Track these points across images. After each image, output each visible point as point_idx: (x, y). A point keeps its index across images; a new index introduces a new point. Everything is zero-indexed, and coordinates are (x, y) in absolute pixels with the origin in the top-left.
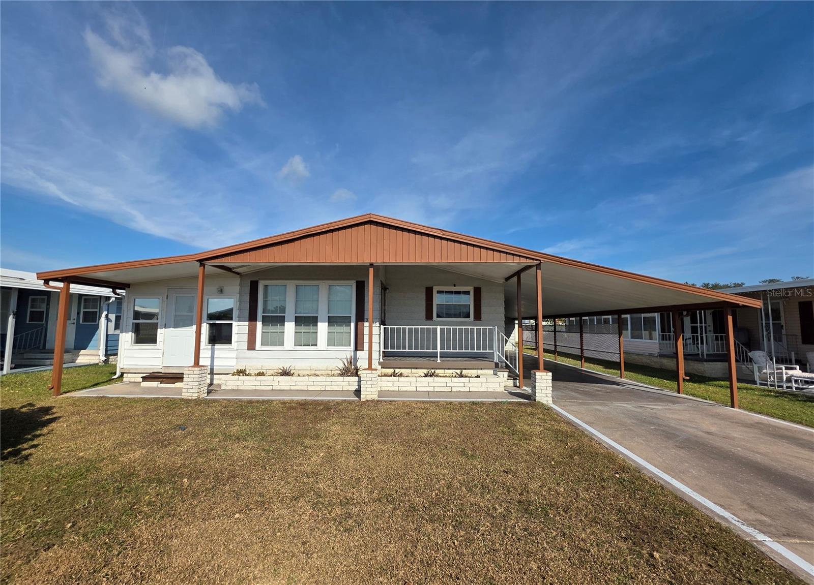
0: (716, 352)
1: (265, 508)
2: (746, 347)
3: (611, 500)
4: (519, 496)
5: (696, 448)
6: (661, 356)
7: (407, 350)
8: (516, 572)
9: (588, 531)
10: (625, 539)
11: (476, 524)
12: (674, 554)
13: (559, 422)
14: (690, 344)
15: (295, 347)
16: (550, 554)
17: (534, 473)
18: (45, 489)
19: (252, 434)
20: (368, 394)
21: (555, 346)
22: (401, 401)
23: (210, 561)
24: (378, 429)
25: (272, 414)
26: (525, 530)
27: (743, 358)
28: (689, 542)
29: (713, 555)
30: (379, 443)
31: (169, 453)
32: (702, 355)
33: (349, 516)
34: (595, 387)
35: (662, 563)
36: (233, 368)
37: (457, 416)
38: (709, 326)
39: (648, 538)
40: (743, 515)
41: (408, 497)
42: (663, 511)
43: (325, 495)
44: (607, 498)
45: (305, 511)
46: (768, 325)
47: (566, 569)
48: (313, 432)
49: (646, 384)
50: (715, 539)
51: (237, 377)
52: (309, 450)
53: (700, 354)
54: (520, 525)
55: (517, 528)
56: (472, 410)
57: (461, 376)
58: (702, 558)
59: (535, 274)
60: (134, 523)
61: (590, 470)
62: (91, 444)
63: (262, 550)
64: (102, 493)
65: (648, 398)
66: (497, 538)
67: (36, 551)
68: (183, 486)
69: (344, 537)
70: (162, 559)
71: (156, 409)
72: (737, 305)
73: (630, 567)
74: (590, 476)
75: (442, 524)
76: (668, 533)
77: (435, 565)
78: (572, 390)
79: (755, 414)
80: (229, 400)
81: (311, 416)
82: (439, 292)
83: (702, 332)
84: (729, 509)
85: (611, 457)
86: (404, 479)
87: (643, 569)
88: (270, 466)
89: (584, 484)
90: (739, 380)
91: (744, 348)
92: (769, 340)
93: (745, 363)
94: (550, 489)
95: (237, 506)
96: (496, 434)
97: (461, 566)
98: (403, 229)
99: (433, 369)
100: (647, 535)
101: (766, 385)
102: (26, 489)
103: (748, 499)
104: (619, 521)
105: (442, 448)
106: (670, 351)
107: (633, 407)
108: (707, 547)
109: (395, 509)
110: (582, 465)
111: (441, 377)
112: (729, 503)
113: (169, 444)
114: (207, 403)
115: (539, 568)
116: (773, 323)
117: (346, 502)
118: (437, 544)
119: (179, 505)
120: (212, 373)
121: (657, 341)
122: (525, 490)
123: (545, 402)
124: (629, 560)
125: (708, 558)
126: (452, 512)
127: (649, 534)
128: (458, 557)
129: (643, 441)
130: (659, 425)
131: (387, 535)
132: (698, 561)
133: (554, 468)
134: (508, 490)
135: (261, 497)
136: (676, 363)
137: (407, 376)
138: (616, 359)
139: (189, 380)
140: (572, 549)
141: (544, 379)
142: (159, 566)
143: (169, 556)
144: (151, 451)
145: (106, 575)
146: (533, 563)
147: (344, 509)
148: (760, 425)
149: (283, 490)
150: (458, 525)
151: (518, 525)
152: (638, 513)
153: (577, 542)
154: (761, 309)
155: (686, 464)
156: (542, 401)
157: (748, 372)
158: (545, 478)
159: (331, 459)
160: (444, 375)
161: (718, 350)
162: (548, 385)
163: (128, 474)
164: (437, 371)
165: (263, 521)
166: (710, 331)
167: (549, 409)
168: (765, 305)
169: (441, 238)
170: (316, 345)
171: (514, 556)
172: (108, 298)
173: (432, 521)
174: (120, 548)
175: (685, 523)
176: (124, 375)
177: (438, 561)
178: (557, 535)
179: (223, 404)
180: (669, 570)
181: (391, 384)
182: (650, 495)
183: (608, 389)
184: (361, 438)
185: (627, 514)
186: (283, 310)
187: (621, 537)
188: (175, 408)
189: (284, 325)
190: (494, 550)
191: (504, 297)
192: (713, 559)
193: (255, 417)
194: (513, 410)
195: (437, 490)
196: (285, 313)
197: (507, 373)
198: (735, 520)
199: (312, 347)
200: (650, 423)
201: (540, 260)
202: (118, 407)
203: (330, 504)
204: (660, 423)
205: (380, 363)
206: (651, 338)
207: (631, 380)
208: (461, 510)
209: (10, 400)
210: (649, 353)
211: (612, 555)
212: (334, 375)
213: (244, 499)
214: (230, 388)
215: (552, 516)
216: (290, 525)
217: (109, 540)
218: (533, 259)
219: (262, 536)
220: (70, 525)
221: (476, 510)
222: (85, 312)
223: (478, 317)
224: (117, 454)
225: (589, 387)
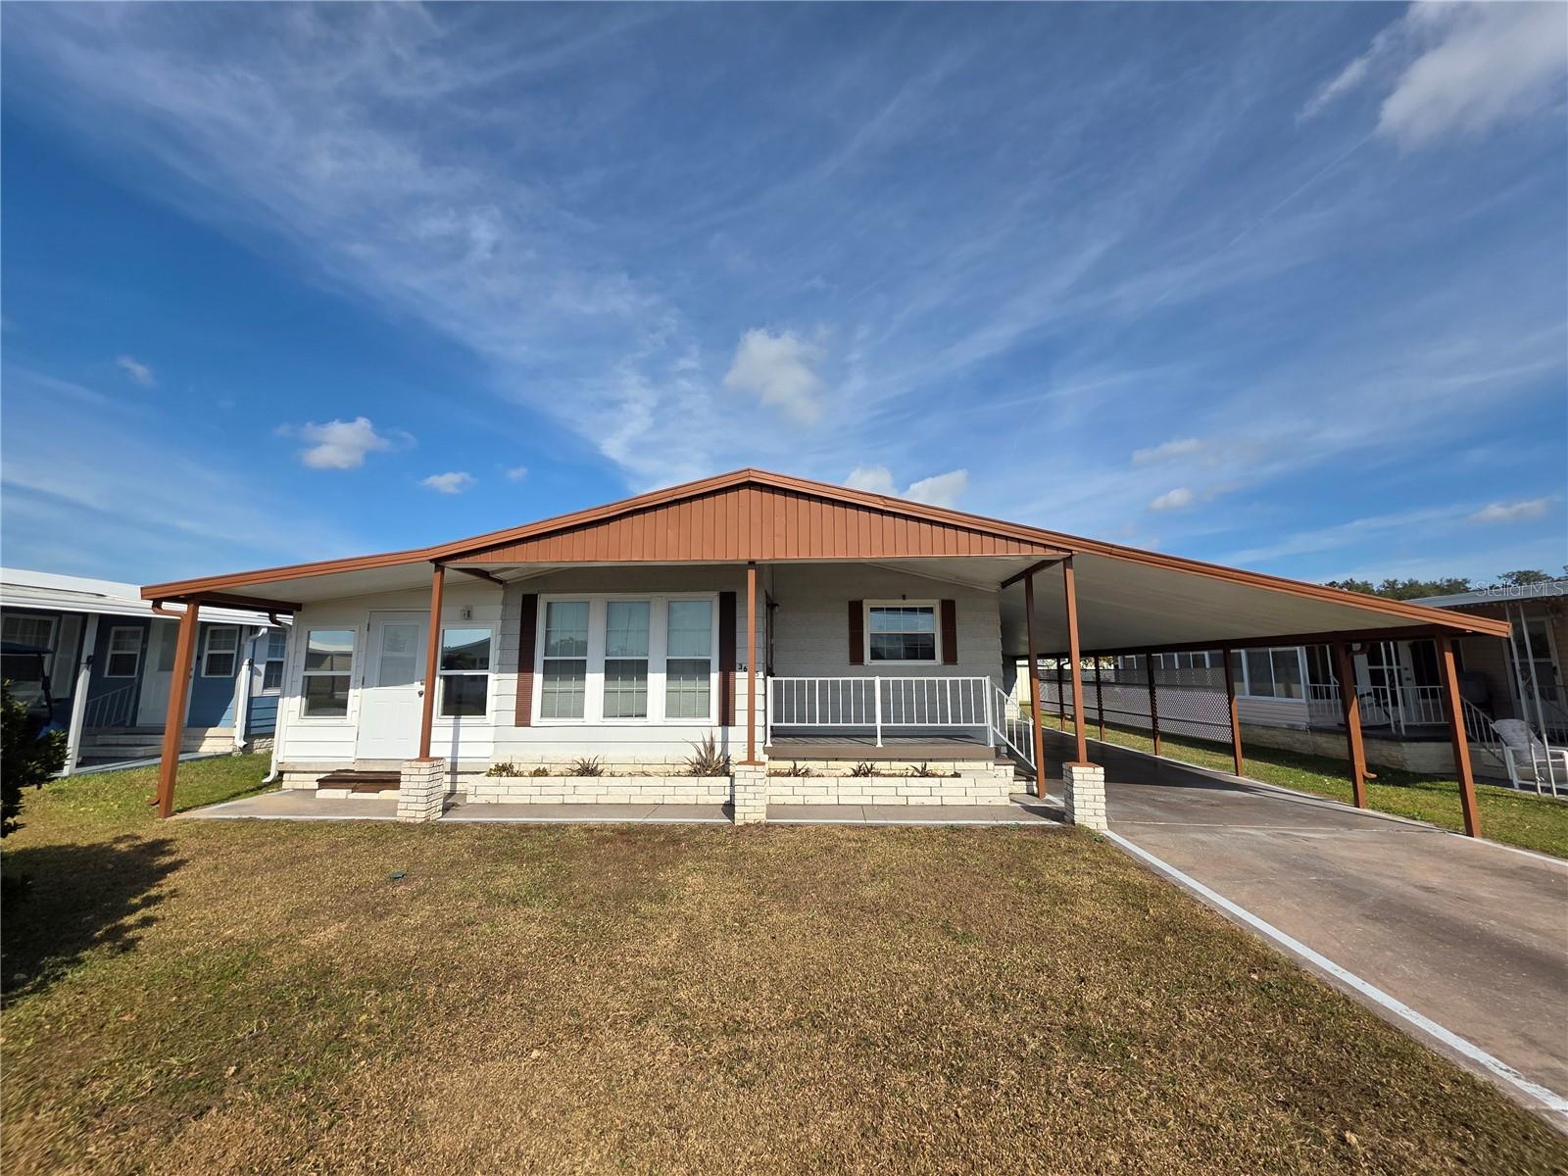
0: (1424, 722)
1: (585, 1039)
2: (1484, 712)
3: (1247, 1026)
4: (1065, 1018)
5: (1405, 920)
6: (1314, 729)
7: (818, 724)
8: (1079, 1168)
9: (1211, 1088)
10: (1286, 1105)
11: (990, 1073)
12: (1387, 1136)
13: (1127, 867)
14: (1371, 705)
15: (605, 720)
16: (1142, 1134)
17: (1090, 970)
18: (174, 999)
19: (538, 891)
20: (750, 811)
21: (1101, 711)
22: (813, 825)
23: (500, 1142)
24: (775, 881)
25: (570, 852)
26: (1087, 1085)
27: (1480, 734)
28: (1413, 1112)
29: (1465, 1138)
30: (782, 910)
31: (390, 930)
32: (1396, 726)
33: (745, 1055)
34: (1187, 794)
35: (1364, 1155)
36: (486, 760)
37: (924, 854)
38: (1406, 669)
39: (1331, 1103)
40: (1515, 1057)
41: (852, 1017)
42: (1353, 1049)
43: (693, 1013)
44: (1241, 1022)
45: (661, 1045)
46: (1525, 666)
47: (1177, 1164)
48: (652, 890)
49: (1289, 787)
50: (1465, 1106)
51: (494, 779)
52: (650, 925)
53: (1393, 726)
54: (1076, 1075)
55: (1070, 1081)
56: (950, 843)
57: (924, 774)
58: (1442, 1145)
59: (1063, 575)
60: (348, 1067)
61: (1200, 965)
62: (244, 913)
63: (593, 1121)
64: (280, 1008)
65: (1297, 817)
66: (1033, 1100)
67: (179, 1120)
68: (426, 995)
69: (741, 1097)
70: (411, 1137)
71: (352, 843)
72: (1462, 633)
73: (1301, 1161)
74: (1201, 977)
75: (924, 1072)
76: (1369, 1093)
77: (923, 1154)
78: (1142, 801)
79: (1517, 848)
80: (484, 825)
81: (644, 855)
82: (873, 610)
83: (1392, 681)
84: (1487, 1044)
85: (1237, 939)
86: (839, 983)
87: (1328, 1166)
88: (582, 955)
89: (1191, 994)
90: (1477, 779)
91: (1482, 714)
92: (1531, 696)
93: (1487, 744)
94: (1124, 1003)
95: (532, 1035)
96: (1005, 891)
97: (973, 1156)
98: (809, 497)
99: (868, 760)
100: (1329, 1097)
101: (1534, 788)
102: (140, 999)
103: (1523, 1025)
104: (1268, 1069)
105: (903, 919)
106: (1333, 719)
107: (1268, 835)
108: (1451, 1122)
109: (830, 1041)
110: (1182, 953)
111: (884, 776)
112: (1485, 1033)
113: (388, 913)
114: (446, 830)
115: (1123, 1161)
116: (1535, 664)
117: (734, 1028)
118: (921, 1111)
119: (425, 1032)
120: (454, 772)
121: (1304, 701)
122: (1076, 1005)
123: (1093, 827)
124: (1298, 1148)
125: (1456, 1145)
126: (941, 1048)
127: (1333, 1096)
128: (963, 1140)
129: (1298, 905)
130: (1325, 873)
131: (822, 1094)
132: (1437, 1151)
133: (1128, 960)
134: (1043, 1006)
135: (573, 1016)
136: (1346, 743)
137: (818, 776)
138: (1225, 737)
139: (411, 785)
140: (1184, 1125)
141: (1088, 782)
142: (409, 1150)
143: (424, 1132)
144: (357, 925)
145: (315, 1167)
146: (1110, 1151)
147: (734, 1042)
148: (1529, 873)
149: (612, 1004)
150: (955, 1076)
151: (1072, 1075)
152: (1306, 1052)
153: (1191, 1111)
154: (1509, 639)
155: (1388, 953)
156: (1087, 825)
157: (1493, 762)
158: (1112, 980)
159: (694, 942)
160: (891, 772)
161: (1428, 718)
162: (1096, 792)
163: (322, 973)
164: (878, 765)
165: (586, 1065)
166: (1408, 679)
167: (1103, 840)
168: (1517, 627)
169: (882, 512)
170: (644, 716)
171: (1072, 1138)
172: (255, 629)
173: (904, 1067)
174: (330, 1115)
175: (1402, 1073)
176: (285, 775)
177: (928, 1146)
178: (1150, 1096)
179: (476, 833)
180: (1380, 1169)
181: (788, 792)
182: (1324, 1016)
183: (1213, 797)
184: (747, 899)
185: (1283, 1055)
186: (583, 648)
187: (1277, 1102)
188: (386, 841)
189: (584, 679)
190: (1031, 1126)
191: (999, 618)
192: (1465, 1147)
193: (538, 857)
194: (1032, 842)
195: (906, 1003)
196: (586, 655)
197: (1013, 767)
198: (1501, 1069)
199: (638, 719)
200: (1306, 868)
201: (1071, 551)
202: (280, 839)
203: (706, 1032)
204: (1327, 869)
205: (766, 750)
206: (1289, 695)
207: (1257, 779)
208: (958, 1044)
209: (82, 827)
210: (1289, 725)
211: (1263, 1138)
212: (678, 774)
213: (544, 1020)
214: (482, 800)
215: (1135, 1058)
216: (636, 1073)
217: (307, 1099)
218: (1058, 549)
219: (587, 1093)
220: (233, 1069)
221: (987, 1044)
222: (211, 656)
223: (950, 657)
224: (295, 933)
225: (1176, 795)
